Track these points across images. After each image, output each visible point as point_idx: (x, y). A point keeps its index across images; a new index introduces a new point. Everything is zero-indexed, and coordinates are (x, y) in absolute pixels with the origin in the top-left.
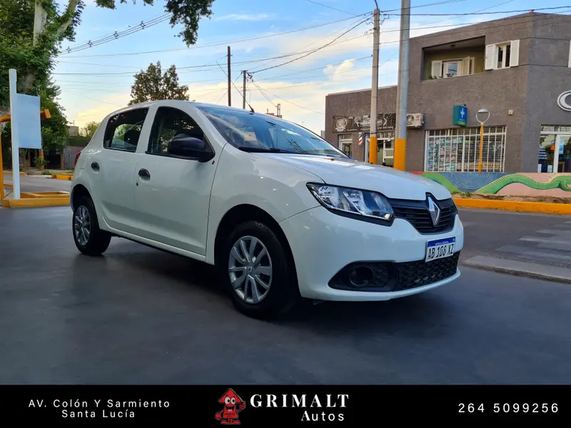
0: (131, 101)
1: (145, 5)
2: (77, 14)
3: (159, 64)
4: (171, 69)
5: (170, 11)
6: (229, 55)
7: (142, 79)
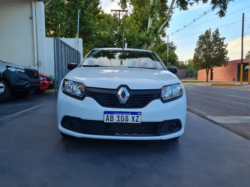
0: (196, 48)
1: (203, 4)
2: (170, 17)
3: (210, 29)
4: (216, 30)
5: (212, 4)
6: (243, 18)
7: (202, 38)
